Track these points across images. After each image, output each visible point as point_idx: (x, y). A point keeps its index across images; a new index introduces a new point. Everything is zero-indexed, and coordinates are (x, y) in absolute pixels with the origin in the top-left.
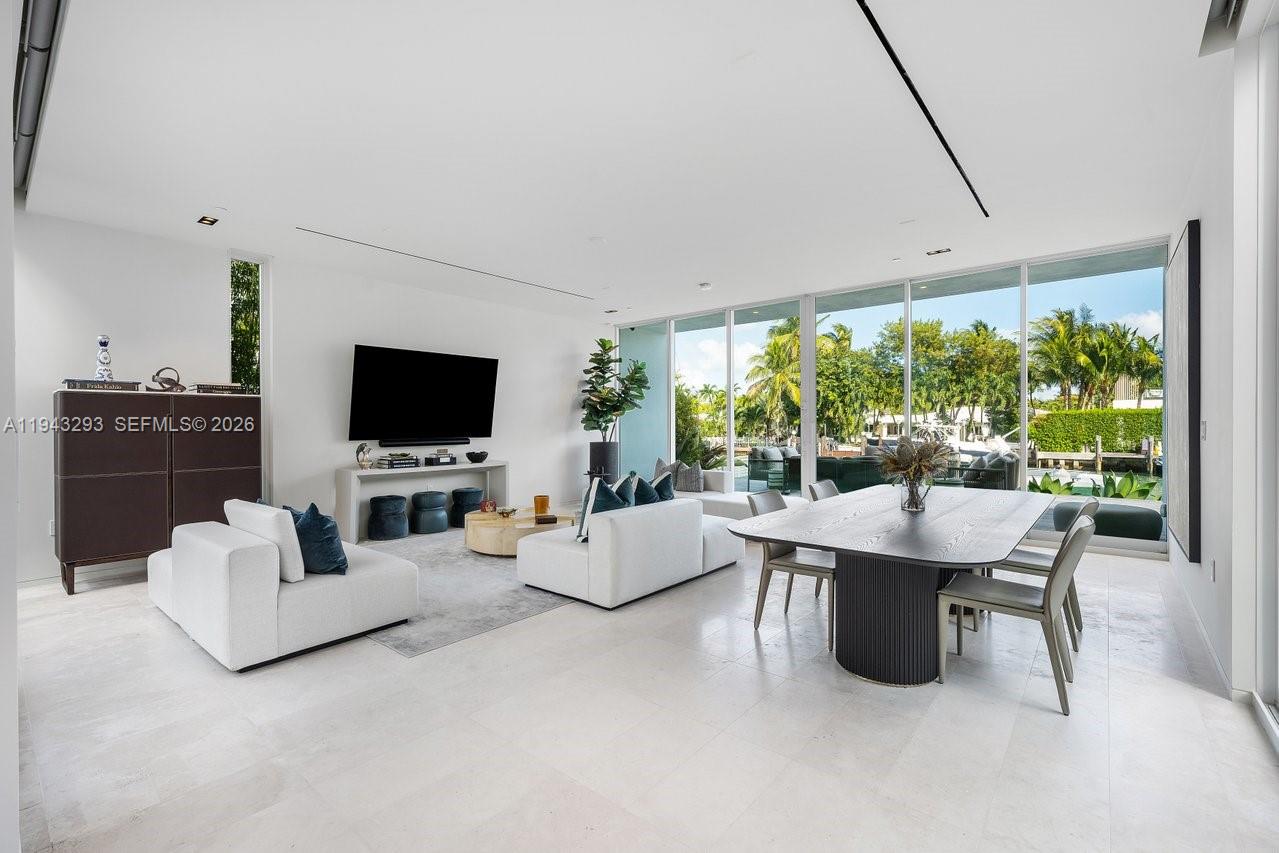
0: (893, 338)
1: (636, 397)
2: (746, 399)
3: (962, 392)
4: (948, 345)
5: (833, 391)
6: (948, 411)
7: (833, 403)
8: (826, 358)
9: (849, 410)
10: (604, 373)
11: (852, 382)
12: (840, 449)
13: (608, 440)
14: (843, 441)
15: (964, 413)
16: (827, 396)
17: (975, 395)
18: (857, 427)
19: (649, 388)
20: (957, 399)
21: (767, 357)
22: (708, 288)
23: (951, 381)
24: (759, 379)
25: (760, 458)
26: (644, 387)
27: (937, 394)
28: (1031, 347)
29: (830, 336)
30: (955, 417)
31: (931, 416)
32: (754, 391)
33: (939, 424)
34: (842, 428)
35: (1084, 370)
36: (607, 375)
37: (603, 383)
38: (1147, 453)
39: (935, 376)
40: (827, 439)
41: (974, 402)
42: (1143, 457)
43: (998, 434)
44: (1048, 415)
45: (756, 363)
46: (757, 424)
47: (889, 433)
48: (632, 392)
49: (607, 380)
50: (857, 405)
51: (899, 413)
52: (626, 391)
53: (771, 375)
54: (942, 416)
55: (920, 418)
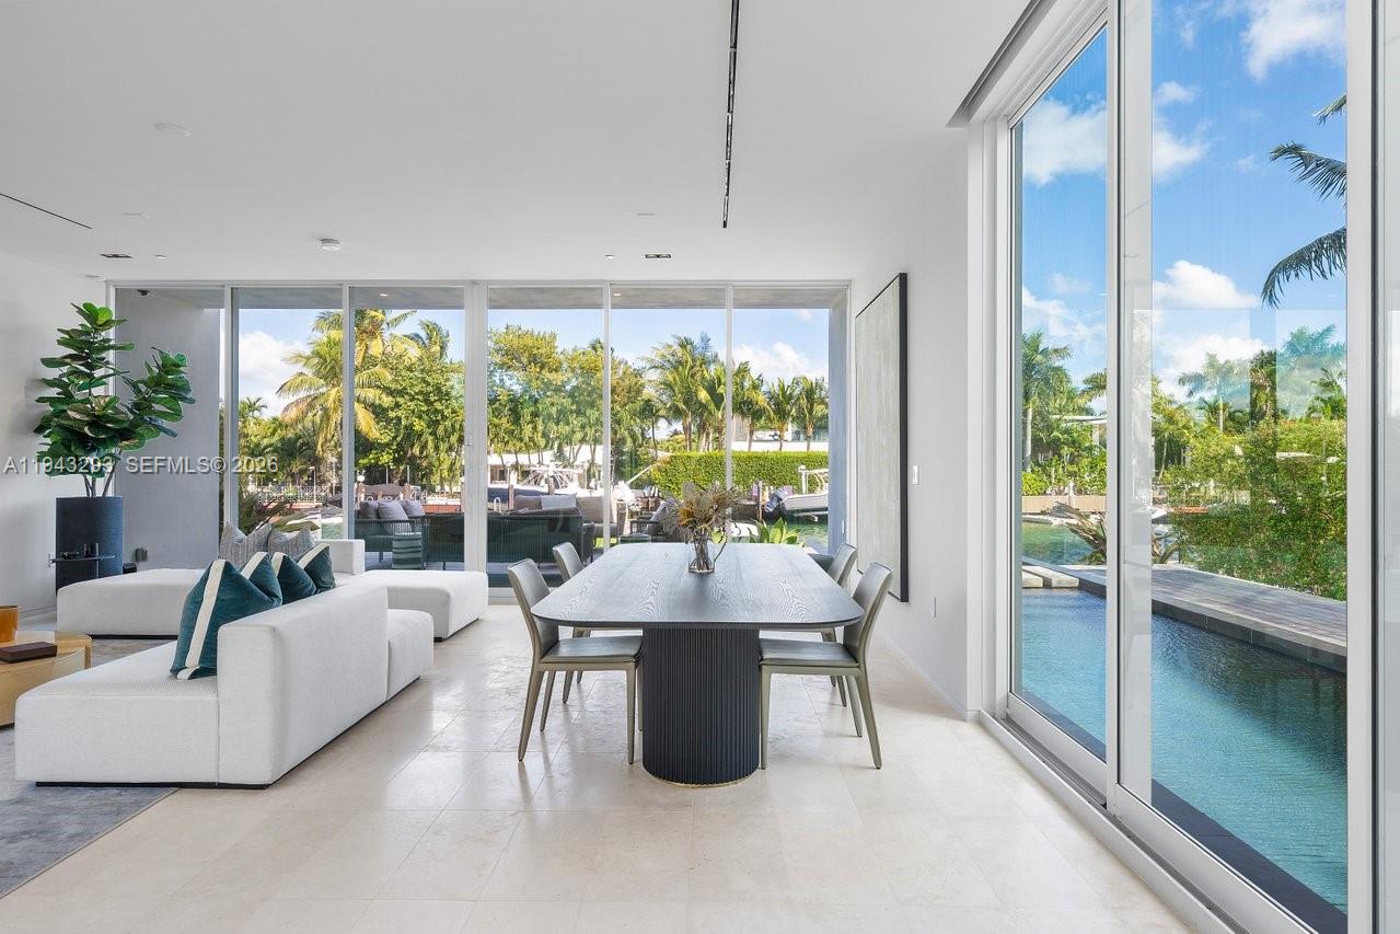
0: (497, 351)
1: (163, 415)
2: (278, 424)
3: (583, 427)
4: (565, 365)
5: (420, 417)
6: (567, 449)
7: (421, 435)
8: (410, 369)
9: (444, 446)
10: (91, 367)
11: (447, 407)
12: (430, 502)
13: (99, 494)
14: (432, 491)
15: (585, 453)
16: (412, 425)
17: (596, 431)
18: (451, 469)
19: (192, 401)
20: (579, 436)
21: (316, 360)
22: (336, 248)
23: (572, 412)
24: (302, 394)
25: (373, 517)
26: (184, 399)
27: (555, 428)
28: (654, 375)
29: (415, 337)
30: (575, 459)
31: (548, 455)
32: (293, 413)
33: (557, 466)
34: (431, 472)
35: (704, 407)
36: (98, 373)
37: (90, 386)
38: (757, 499)
39: (552, 404)
40: (412, 487)
41: (596, 441)
42: (753, 503)
43: (621, 479)
44: (671, 457)
45: (299, 368)
46: (296, 466)
47: (492, 479)
48: (157, 407)
49: (93, 382)
50: (454, 439)
51: (509, 452)
52: (142, 406)
53: (323, 390)
54: (560, 455)
55: (534, 458)
